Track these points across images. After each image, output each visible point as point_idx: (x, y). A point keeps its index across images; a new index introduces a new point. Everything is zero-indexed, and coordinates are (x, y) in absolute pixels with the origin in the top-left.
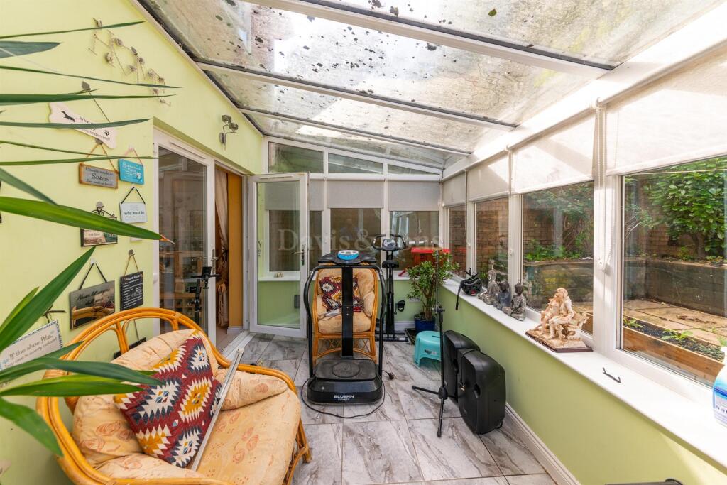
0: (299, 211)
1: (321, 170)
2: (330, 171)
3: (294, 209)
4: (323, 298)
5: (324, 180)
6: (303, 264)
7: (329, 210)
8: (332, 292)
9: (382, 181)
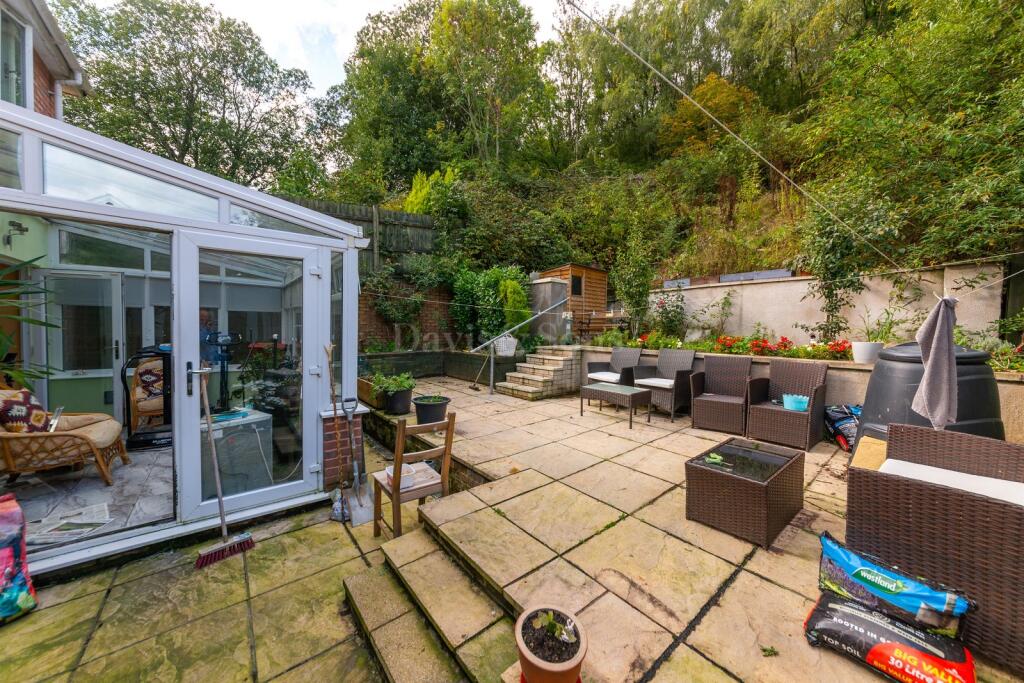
0: (111, 308)
1: (141, 266)
2: (152, 269)
3: (100, 305)
4: (143, 388)
5: (144, 278)
6: (117, 357)
7: (153, 308)
8: (155, 382)
9: (218, 284)
